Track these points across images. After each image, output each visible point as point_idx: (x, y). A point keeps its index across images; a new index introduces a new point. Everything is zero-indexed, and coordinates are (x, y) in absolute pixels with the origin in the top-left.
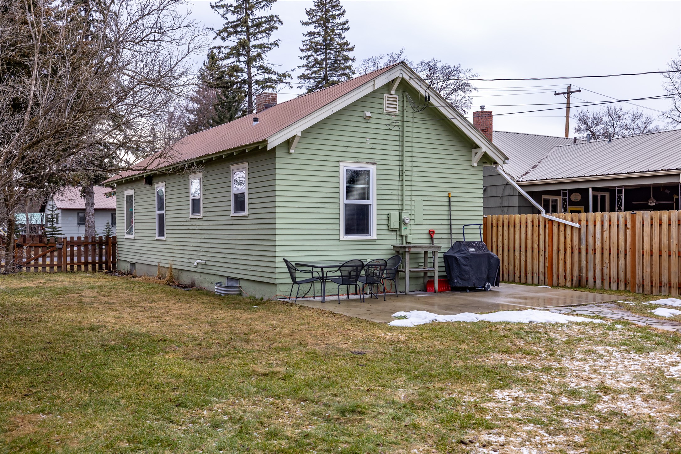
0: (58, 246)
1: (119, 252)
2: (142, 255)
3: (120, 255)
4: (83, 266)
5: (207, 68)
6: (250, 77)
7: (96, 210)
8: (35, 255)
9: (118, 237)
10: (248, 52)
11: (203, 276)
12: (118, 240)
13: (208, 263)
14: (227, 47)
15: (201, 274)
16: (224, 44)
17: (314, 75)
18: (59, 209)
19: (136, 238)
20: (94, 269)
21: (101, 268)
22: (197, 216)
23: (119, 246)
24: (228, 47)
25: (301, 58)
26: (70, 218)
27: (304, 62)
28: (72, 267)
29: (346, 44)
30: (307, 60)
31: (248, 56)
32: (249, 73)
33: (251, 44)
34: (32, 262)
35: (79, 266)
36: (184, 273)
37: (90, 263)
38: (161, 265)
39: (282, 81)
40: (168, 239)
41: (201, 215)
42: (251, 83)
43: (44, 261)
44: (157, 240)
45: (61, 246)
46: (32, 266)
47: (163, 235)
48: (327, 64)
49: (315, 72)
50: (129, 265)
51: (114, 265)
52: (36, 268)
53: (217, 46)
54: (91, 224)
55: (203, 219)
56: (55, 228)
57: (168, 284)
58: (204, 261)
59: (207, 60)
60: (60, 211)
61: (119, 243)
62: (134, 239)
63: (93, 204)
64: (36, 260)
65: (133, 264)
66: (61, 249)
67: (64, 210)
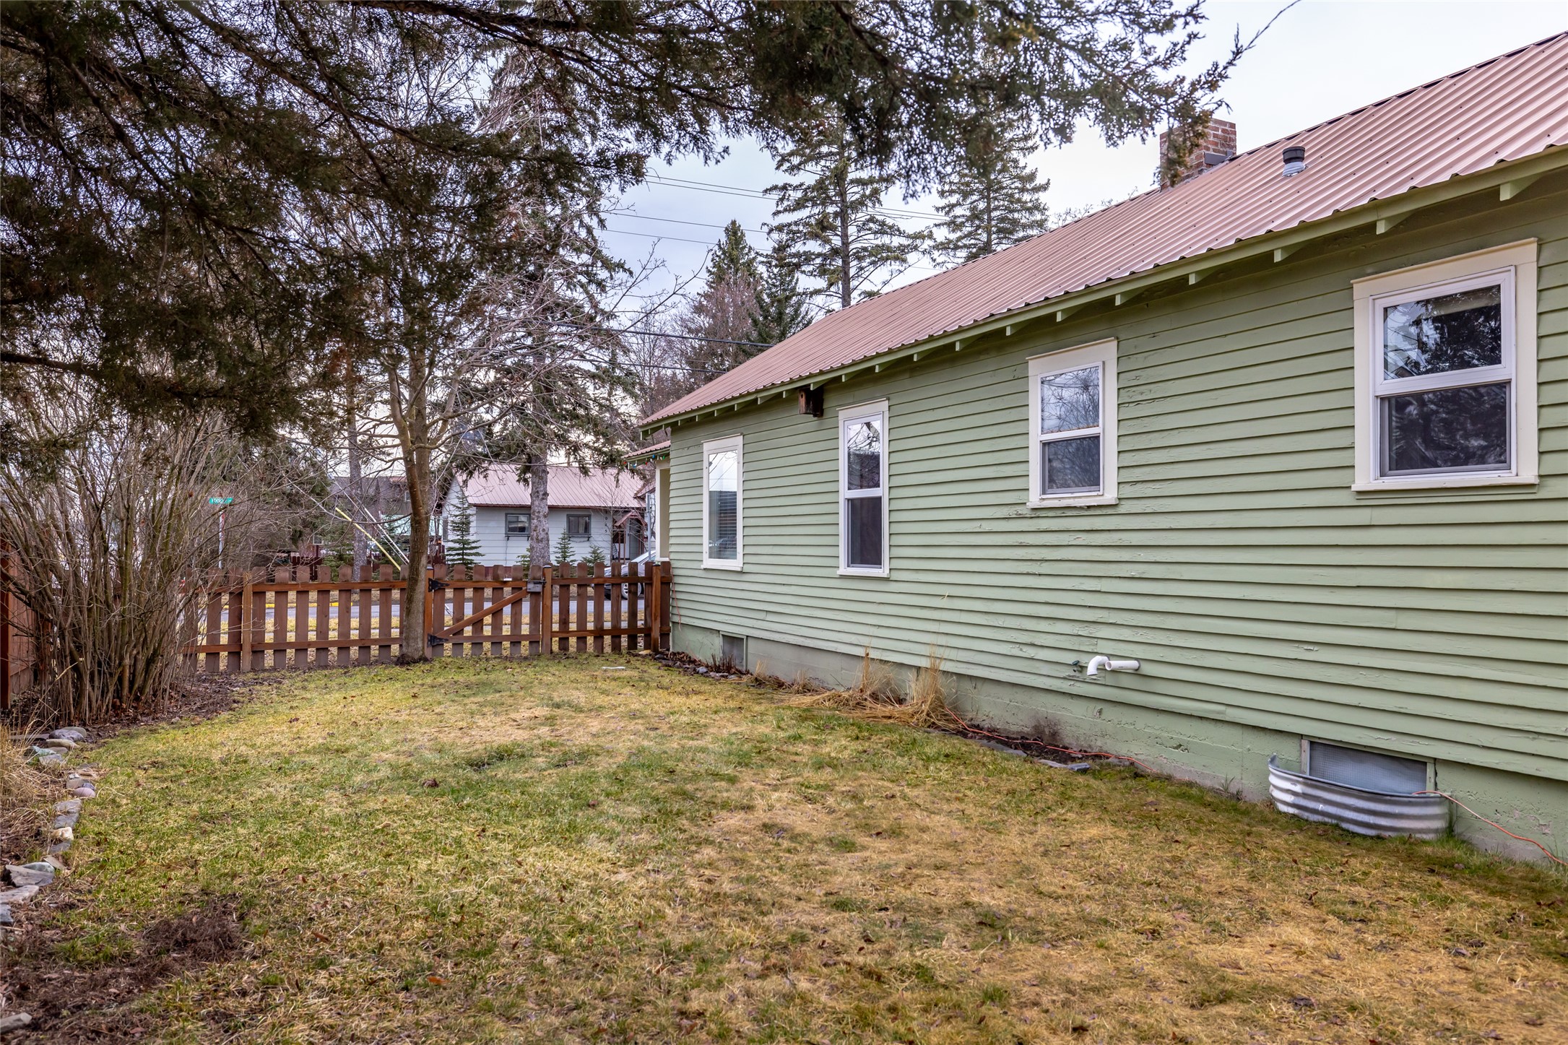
0: (531, 587)
1: (681, 604)
2: (770, 617)
3: (683, 612)
4: (590, 640)
5: (724, 253)
6: (846, 244)
7: (552, 508)
8: (475, 610)
9: (674, 564)
10: (842, 194)
11: (1110, 712)
12: (676, 572)
13: (1148, 669)
14: (796, 188)
15: (1099, 706)
16: (794, 180)
17: (965, 241)
18: (471, 505)
19: (747, 568)
20: (616, 647)
21: (633, 644)
22: (1082, 497)
23: (678, 588)
24: (802, 185)
25: (938, 209)
26: (492, 524)
27: (942, 218)
28: (564, 642)
29: (1032, 177)
30: (947, 213)
31: (843, 201)
32: (845, 236)
33: (851, 176)
34: (468, 631)
35: (582, 639)
36: (987, 688)
37: (607, 632)
38: (873, 654)
39: (916, 248)
40: (895, 576)
41: (1109, 493)
42: (848, 256)
43: (497, 626)
44: (842, 577)
45: (538, 588)
46: (468, 639)
47: (877, 561)
48: (990, 219)
49: (969, 235)
50: (718, 642)
51: (665, 635)
52: (477, 644)
53: (780, 184)
54: (542, 535)
55: (1122, 510)
56: (467, 542)
57: (933, 725)
58: (1134, 664)
59: (724, 240)
60: (472, 511)
61: (676, 580)
62: (741, 572)
63: (546, 494)
64: (477, 623)
65: (732, 640)
66: (537, 593)
67: (482, 508)
